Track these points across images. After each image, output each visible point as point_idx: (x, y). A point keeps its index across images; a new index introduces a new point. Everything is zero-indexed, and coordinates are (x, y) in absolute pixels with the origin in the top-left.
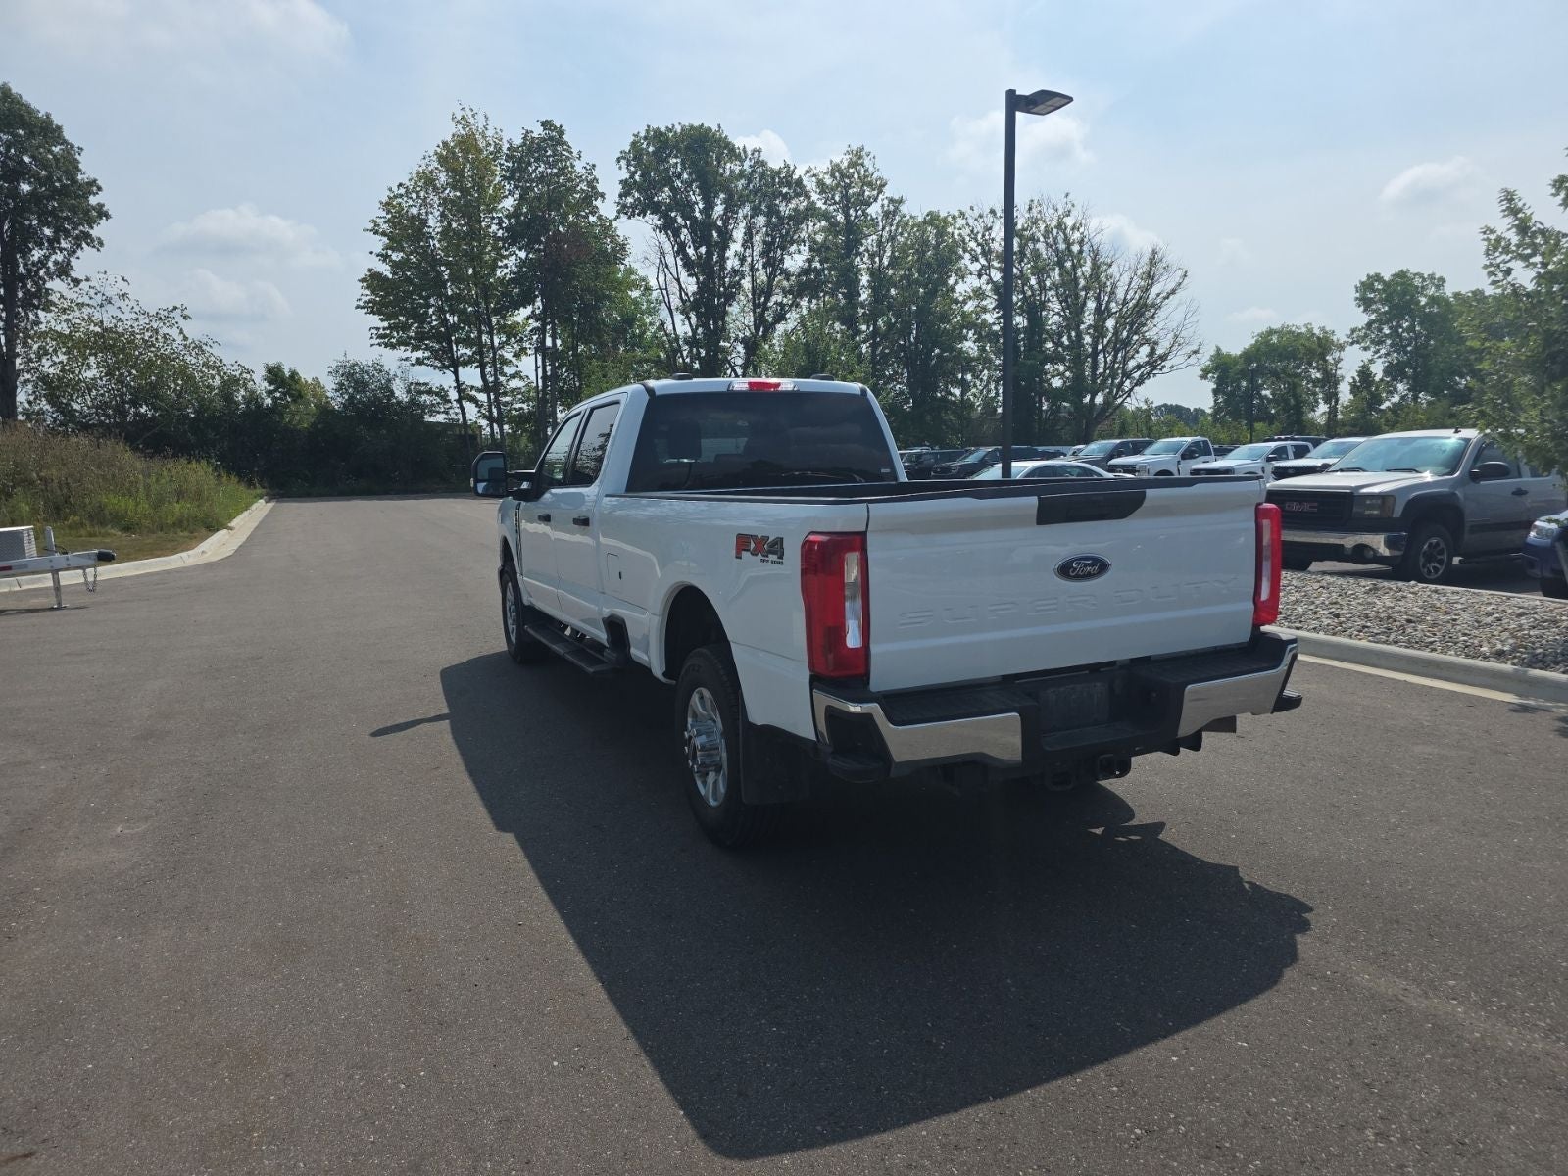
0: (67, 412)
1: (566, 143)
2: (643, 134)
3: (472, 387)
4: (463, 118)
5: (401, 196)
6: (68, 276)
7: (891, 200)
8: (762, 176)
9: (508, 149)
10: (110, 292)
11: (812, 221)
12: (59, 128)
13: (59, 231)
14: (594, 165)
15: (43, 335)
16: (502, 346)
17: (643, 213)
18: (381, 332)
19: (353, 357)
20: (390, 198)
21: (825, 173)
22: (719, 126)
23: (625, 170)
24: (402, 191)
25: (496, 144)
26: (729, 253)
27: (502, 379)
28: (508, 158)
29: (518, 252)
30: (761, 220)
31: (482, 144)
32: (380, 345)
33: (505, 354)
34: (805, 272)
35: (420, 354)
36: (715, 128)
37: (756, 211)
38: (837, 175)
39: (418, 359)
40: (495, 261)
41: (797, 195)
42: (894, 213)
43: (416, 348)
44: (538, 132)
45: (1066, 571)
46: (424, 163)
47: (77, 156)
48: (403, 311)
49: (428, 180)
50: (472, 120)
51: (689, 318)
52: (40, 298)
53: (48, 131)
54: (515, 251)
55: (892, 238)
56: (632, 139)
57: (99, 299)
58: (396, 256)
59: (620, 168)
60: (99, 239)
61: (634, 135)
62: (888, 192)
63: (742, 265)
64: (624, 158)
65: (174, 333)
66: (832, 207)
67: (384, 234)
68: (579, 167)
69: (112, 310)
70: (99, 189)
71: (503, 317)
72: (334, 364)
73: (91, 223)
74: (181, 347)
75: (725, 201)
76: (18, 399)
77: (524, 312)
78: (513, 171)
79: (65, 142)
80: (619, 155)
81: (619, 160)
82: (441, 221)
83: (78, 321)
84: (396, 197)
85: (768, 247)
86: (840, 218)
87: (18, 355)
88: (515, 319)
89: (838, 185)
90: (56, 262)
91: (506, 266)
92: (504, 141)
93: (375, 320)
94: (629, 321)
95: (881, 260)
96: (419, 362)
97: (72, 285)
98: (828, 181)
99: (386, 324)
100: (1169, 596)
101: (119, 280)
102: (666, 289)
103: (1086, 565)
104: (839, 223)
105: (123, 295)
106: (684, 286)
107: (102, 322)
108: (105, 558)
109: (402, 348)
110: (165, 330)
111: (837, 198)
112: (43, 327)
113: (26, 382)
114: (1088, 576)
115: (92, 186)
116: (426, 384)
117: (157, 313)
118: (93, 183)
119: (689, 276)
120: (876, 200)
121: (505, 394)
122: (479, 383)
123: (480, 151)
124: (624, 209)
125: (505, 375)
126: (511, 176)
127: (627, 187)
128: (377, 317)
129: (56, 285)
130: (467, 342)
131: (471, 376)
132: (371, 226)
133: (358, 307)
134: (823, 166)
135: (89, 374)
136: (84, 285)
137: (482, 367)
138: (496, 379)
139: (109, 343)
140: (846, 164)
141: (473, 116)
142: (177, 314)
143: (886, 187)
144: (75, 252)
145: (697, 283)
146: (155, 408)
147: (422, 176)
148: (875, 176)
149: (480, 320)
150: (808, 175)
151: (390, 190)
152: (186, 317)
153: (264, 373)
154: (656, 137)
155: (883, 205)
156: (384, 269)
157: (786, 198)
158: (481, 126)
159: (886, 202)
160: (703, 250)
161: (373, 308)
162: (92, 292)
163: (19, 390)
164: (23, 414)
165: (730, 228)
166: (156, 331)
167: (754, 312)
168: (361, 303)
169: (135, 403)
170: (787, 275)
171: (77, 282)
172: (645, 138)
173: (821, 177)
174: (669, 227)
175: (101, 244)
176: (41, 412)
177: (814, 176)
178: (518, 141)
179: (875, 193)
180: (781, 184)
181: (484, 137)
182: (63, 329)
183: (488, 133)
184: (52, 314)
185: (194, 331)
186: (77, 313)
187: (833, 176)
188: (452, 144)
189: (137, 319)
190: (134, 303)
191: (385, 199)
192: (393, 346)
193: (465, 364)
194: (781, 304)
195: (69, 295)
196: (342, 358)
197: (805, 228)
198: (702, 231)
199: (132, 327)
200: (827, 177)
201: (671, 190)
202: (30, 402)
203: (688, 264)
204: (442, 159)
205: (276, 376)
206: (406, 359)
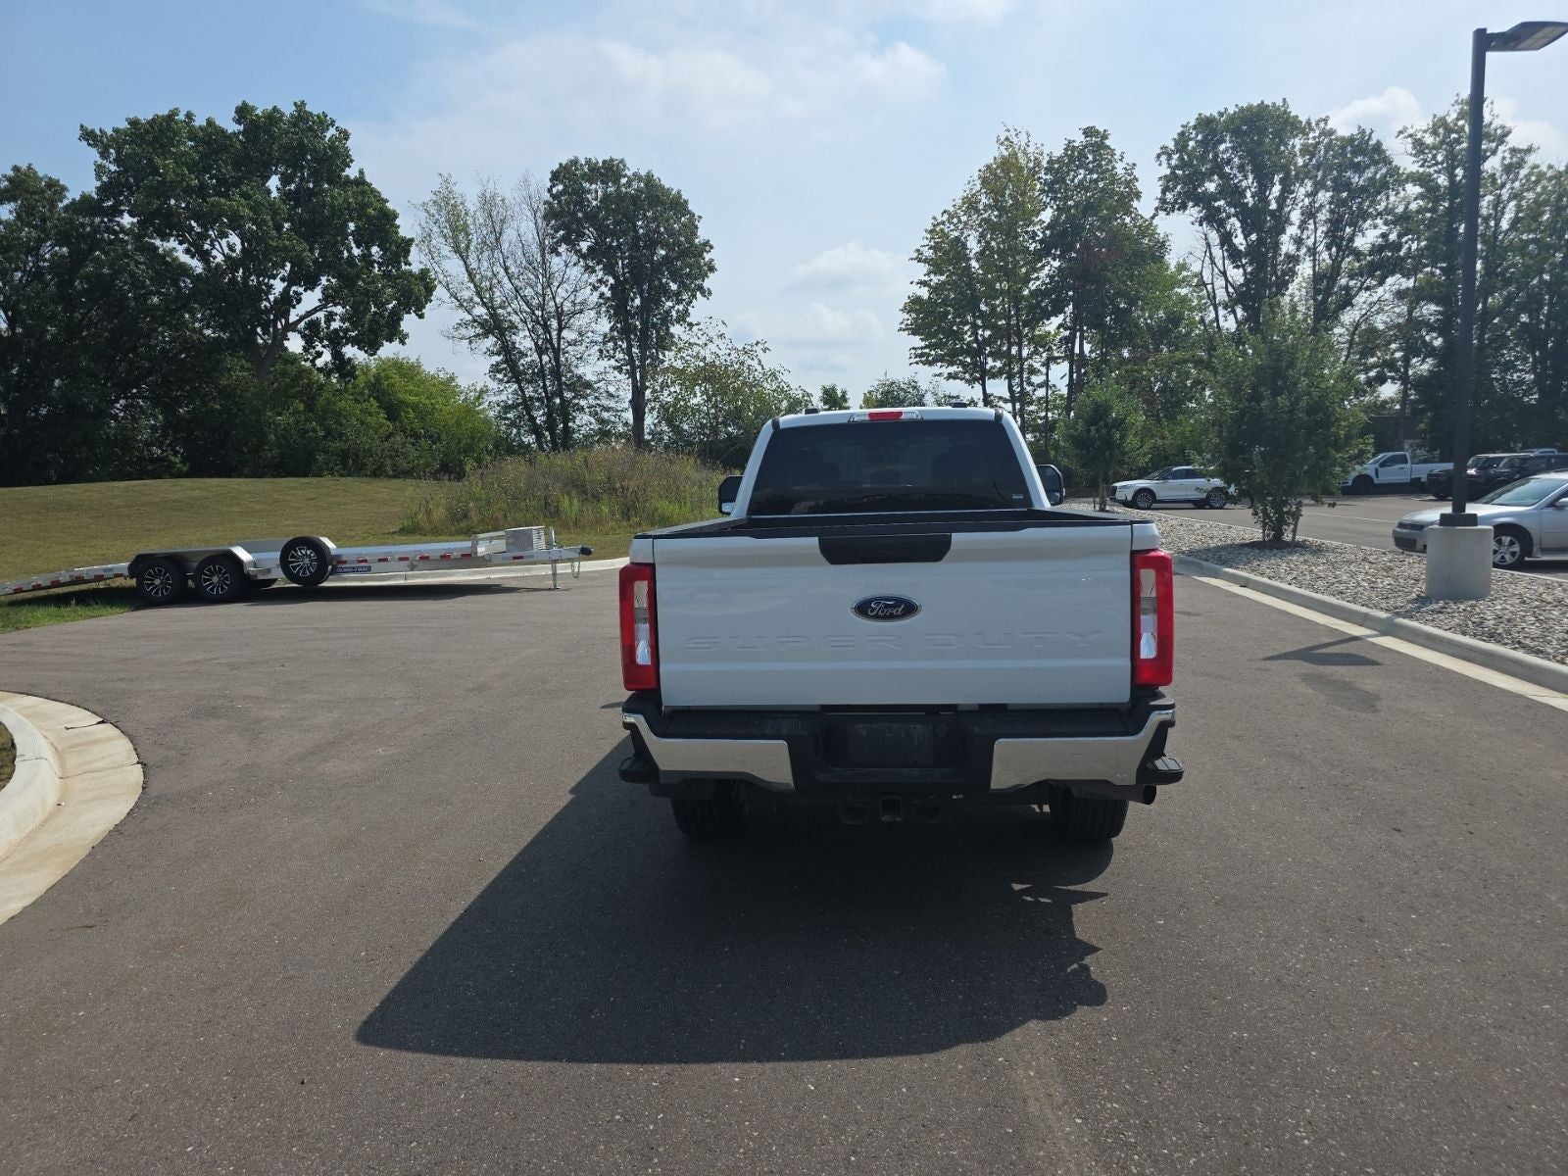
0: (676, 430)
1: (1108, 147)
2: (1192, 123)
3: (1000, 398)
4: (1007, 139)
5: (943, 223)
6: (685, 321)
7: (1514, 151)
8: (1329, 146)
9: (1048, 162)
10: (713, 334)
11: (1393, 190)
12: (686, 202)
13: (684, 286)
14: (1134, 165)
15: (665, 371)
16: (1030, 357)
17: (1183, 207)
18: (919, 351)
19: (894, 376)
20: (934, 226)
21: (1425, 132)
22: (1284, 100)
23: (1165, 164)
24: (946, 216)
25: (1036, 159)
26: (1284, 238)
27: (1029, 389)
28: (1048, 170)
29: (1052, 262)
30: (1324, 196)
31: (1022, 161)
32: (917, 363)
33: (1034, 364)
34: (1376, 249)
35: (953, 369)
36: (1279, 103)
37: (1319, 186)
38: (1441, 131)
39: (949, 374)
40: (1028, 274)
41: (1375, 163)
42: (1520, 164)
43: (951, 364)
44: (1079, 139)
45: (863, 609)
46: (967, 187)
47: (696, 223)
48: (940, 330)
49: (971, 204)
50: (1015, 140)
51: (1234, 312)
52: (665, 342)
53: (678, 205)
54: (1048, 263)
55: (1514, 196)
56: (1180, 129)
57: (704, 339)
58: (935, 279)
59: (1160, 165)
60: (709, 289)
61: (1182, 126)
62: (1512, 141)
63: (1298, 249)
64: (1163, 153)
65: (755, 363)
66: (1432, 170)
67: (926, 261)
68: (1120, 170)
69: (712, 347)
70: (712, 247)
71: (1033, 329)
72: (876, 383)
73: (704, 276)
74: (761, 376)
75: (1282, 181)
76: (645, 423)
77: (1056, 321)
78: (1053, 183)
79: (689, 212)
80: (1159, 151)
81: (1159, 156)
82: (979, 242)
83: (688, 358)
84: (938, 224)
85: (1335, 225)
86: (1442, 180)
87: (647, 388)
88: (1047, 329)
89: (1442, 142)
90: (678, 311)
91: (1037, 279)
92: (1045, 155)
93: (917, 341)
94: (1175, 320)
95: (1497, 224)
96: (950, 376)
97: (688, 328)
98: (1429, 140)
99: (923, 344)
100: (1000, 644)
101: (720, 323)
102: (1212, 284)
103: (887, 606)
104: (1440, 186)
105: (721, 335)
106: (1230, 279)
107: (705, 358)
108: (586, 553)
109: (939, 364)
110: (750, 362)
111: (1440, 158)
112: (666, 364)
113: (653, 409)
114: (891, 617)
115: (707, 245)
116: (958, 397)
117: (744, 348)
118: (707, 243)
119: (1234, 267)
120: (1494, 152)
121: (1031, 403)
122: (1007, 395)
123: (1021, 169)
124: (1165, 206)
125: (1032, 385)
126: (1050, 188)
127: (1169, 183)
128: (918, 338)
129: (676, 330)
130: (996, 355)
131: (998, 387)
132: (915, 255)
133: (900, 330)
134: (1421, 123)
135: (694, 401)
136: (695, 328)
137: (1010, 377)
138: (1023, 389)
139: (711, 375)
140: (1454, 116)
141: (1017, 135)
142: (759, 348)
143: (1510, 136)
144: (691, 302)
145: (1245, 274)
146: (739, 428)
147: (965, 199)
148: (1493, 127)
149: (1012, 335)
150: (1402, 136)
151: (934, 218)
152: (764, 350)
153: (821, 394)
154: (1205, 124)
155: (1504, 158)
156: (924, 293)
157: (1359, 169)
158: (1023, 144)
159: (1507, 155)
160: (1254, 237)
161: (915, 330)
162: (700, 333)
163: (646, 415)
164: (649, 434)
165: (1287, 209)
166: (742, 363)
167: (1315, 300)
168: (903, 326)
169: (726, 425)
170: (1358, 254)
171: (691, 325)
172: (1195, 128)
173: (1419, 137)
174: (1213, 218)
175: (710, 293)
176: (662, 432)
177: (1411, 136)
178: (1058, 152)
179: (1494, 145)
180: (1355, 153)
181: (1025, 153)
182: (679, 364)
183: (1030, 150)
184: (673, 353)
185: (770, 362)
186: (690, 352)
187: (1435, 133)
188: (994, 166)
189: (729, 355)
190: (728, 342)
191: (930, 227)
192: (931, 363)
193: (994, 376)
194: (1347, 288)
195: (685, 337)
196: (883, 378)
197: (1384, 198)
198: (1252, 219)
199: (726, 361)
200: (1427, 135)
201: (1220, 178)
202: (655, 425)
203: (1234, 255)
204: (985, 182)
205: (831, 396)
206: (940, 375)
